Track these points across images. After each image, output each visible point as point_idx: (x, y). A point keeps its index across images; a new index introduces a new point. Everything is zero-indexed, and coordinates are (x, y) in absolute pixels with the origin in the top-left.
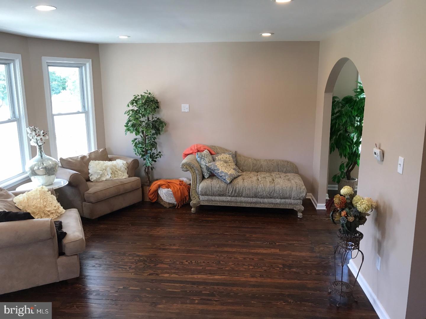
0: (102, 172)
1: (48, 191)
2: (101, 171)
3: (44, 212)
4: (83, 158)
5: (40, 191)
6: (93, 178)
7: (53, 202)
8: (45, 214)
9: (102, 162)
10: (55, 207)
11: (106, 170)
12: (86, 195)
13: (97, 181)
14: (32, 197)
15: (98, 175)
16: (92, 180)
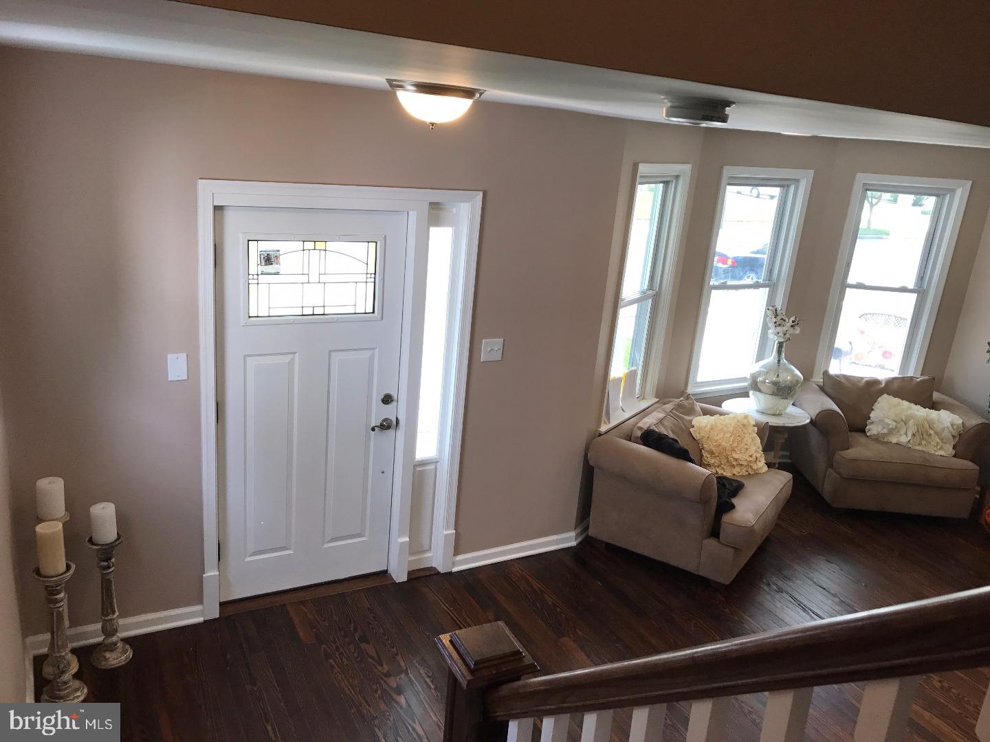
0: (894, 424)
1: (754, 426)
2: (896, 422)
3: (728, 458)
4: (873, 383)
5: (738, 421)
6: (873, 430)
7: (754, 447)
8: (728, 461)
9: (906, 404)
10: (751, 456)
11: (905, 424)
12: (837, 457)
13: (877, 439)
14: (720, 427)
15: (884, 428)
16: (868, 434)
